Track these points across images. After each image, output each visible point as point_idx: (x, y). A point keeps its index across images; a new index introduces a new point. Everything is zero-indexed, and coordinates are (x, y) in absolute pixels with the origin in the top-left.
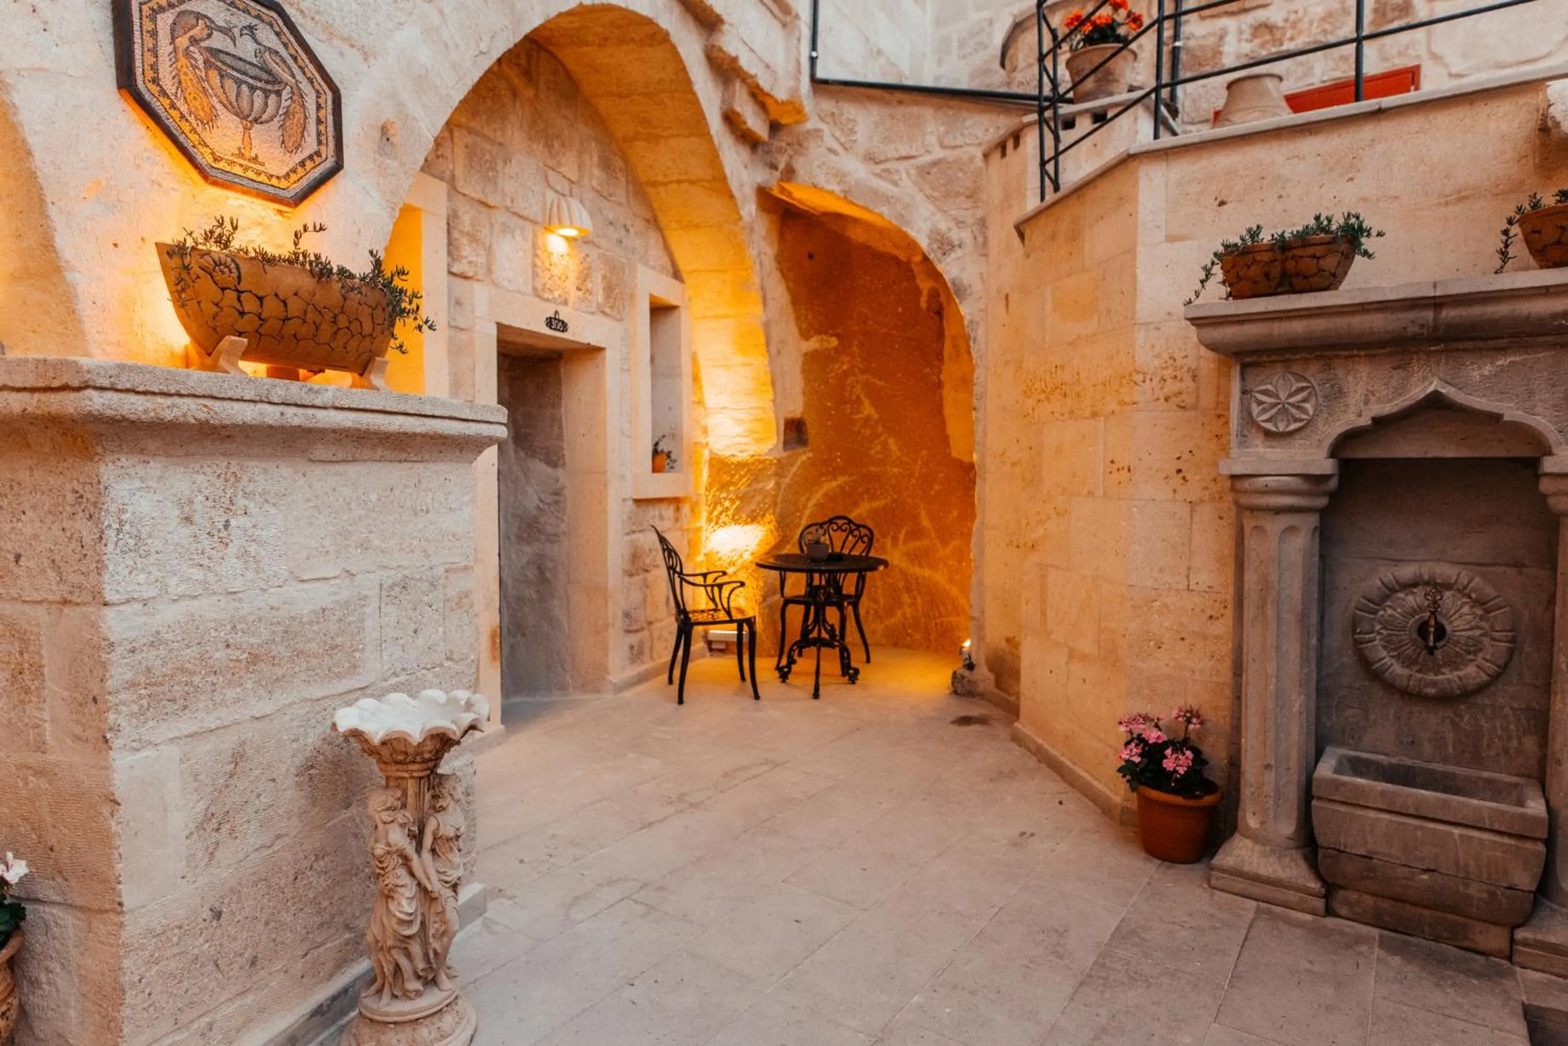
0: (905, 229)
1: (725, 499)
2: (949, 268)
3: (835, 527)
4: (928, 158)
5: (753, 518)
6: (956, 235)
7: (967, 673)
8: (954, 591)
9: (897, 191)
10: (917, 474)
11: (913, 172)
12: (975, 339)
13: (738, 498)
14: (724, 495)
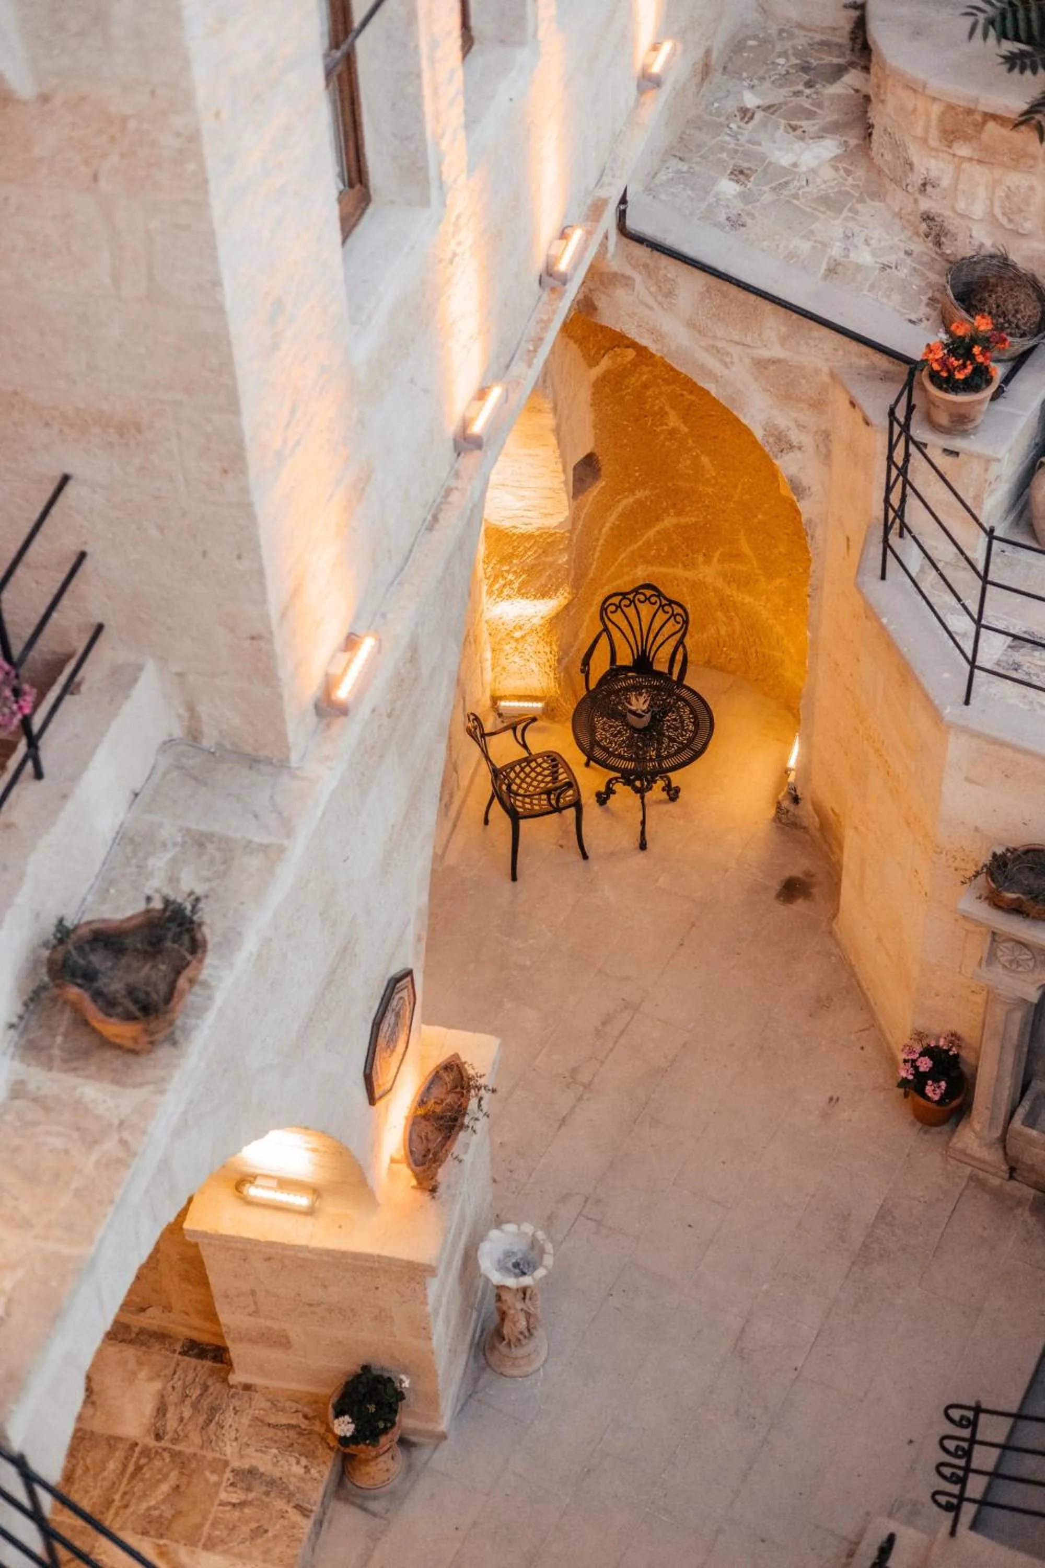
0: (735, 413)
1: (508, 572)
2: (787, 465)
3: (642, 598)
4: (766, 354)
5: (544, 593)
6: (795, 436)
7: (792, 808)
8: (779, 629)
9: (726, 372)
10: (736, 498)
11: (747, 361)
12: (812, 537)
13: (524, 571)
14: (506, 568)
